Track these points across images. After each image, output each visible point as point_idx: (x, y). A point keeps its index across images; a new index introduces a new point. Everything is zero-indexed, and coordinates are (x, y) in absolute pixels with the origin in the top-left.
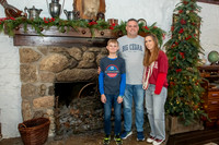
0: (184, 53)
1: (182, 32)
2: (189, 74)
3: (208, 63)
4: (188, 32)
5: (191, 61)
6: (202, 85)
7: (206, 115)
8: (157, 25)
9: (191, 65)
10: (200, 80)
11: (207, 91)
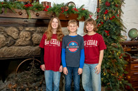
0: (109, 31)
1: (106, 13)
2: (114, 49)
3: (129, 39)
4: (112, 12)
5: (115, 38)
6: (125, 59)
7: (130, 85)
8: (84, 7)
9: (115, 41)
10: (123, 53)
11: (129, 63)
